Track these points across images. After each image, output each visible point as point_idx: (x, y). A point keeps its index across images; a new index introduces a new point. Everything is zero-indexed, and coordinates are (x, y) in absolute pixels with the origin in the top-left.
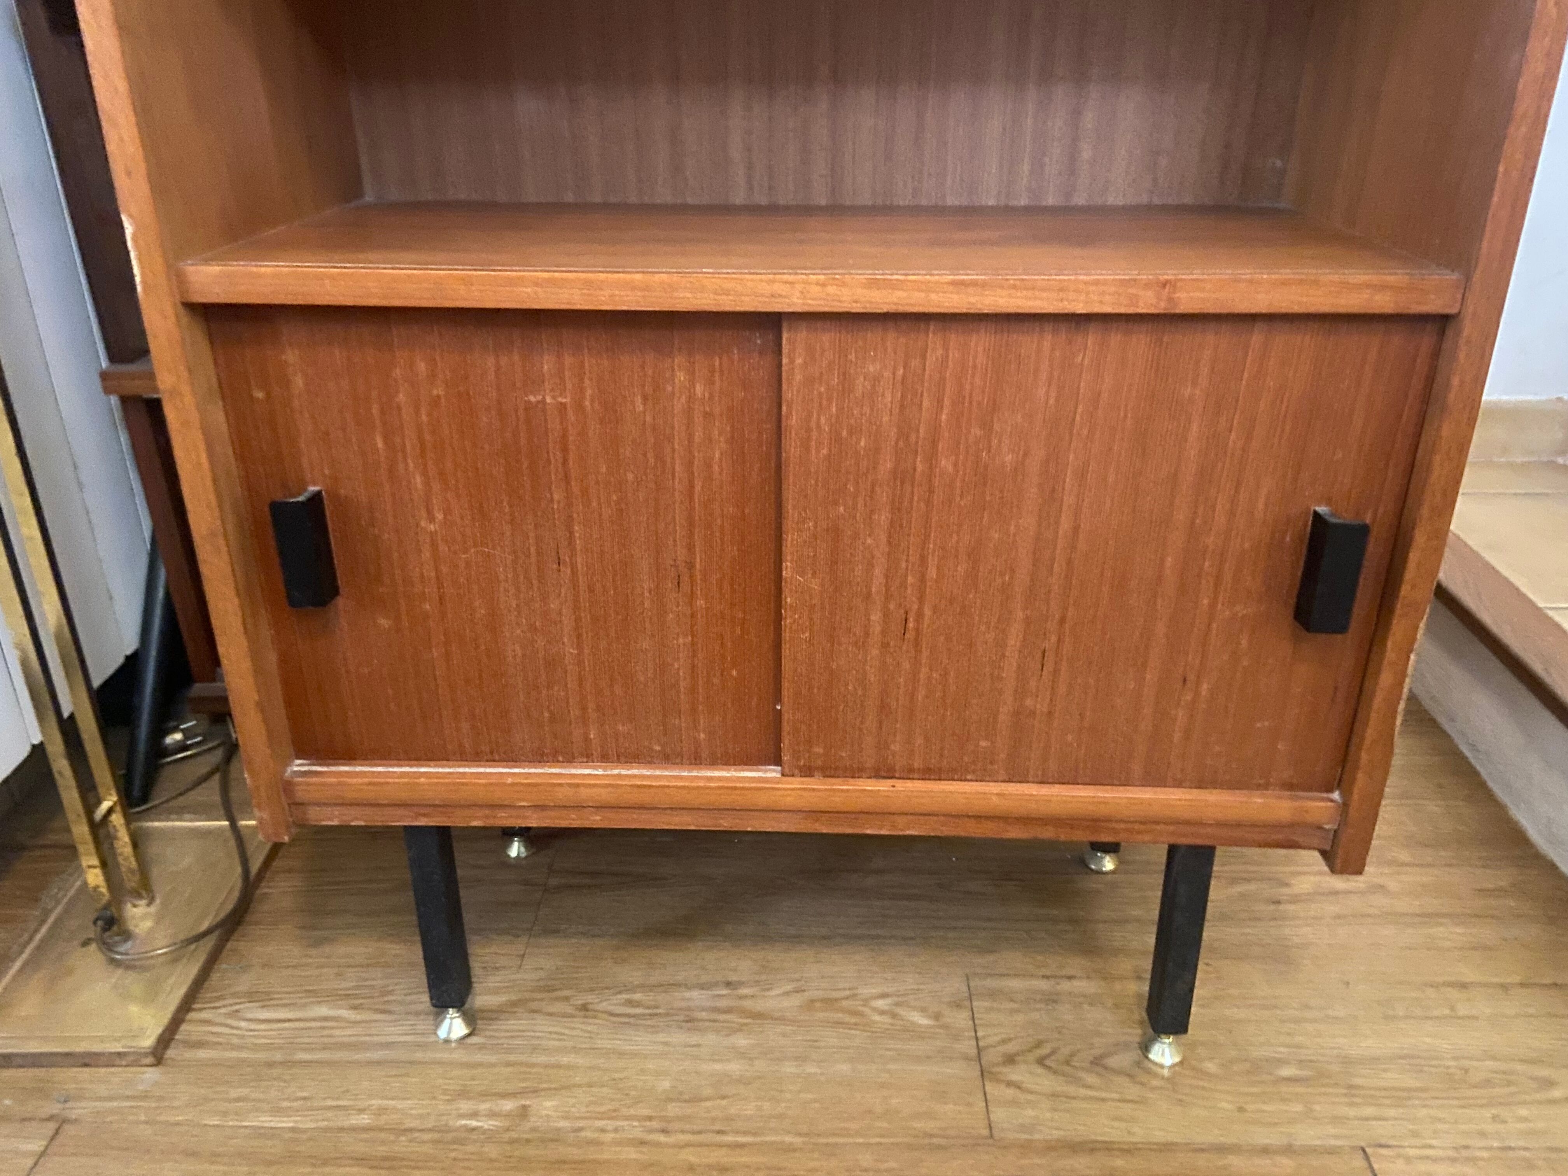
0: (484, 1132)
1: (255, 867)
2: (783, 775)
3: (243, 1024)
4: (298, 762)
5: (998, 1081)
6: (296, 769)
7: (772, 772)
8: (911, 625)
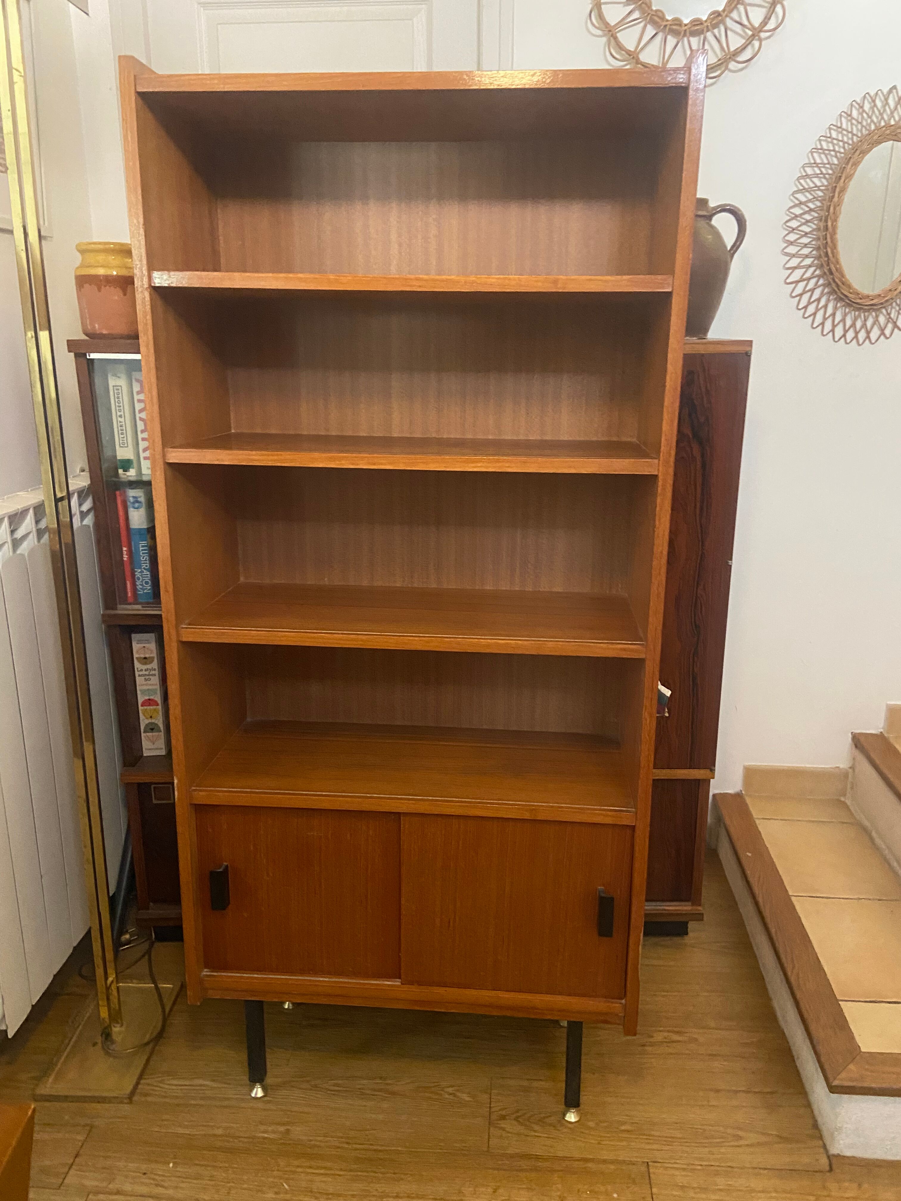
0: (271, 1139)
1: (167, 1009)
2: (402, 984)
3: (167, 1087)
4: (205, 970)
5: (496, 1127)
6: (205, 973)
7: (397, 982)
8: (451, 924)
